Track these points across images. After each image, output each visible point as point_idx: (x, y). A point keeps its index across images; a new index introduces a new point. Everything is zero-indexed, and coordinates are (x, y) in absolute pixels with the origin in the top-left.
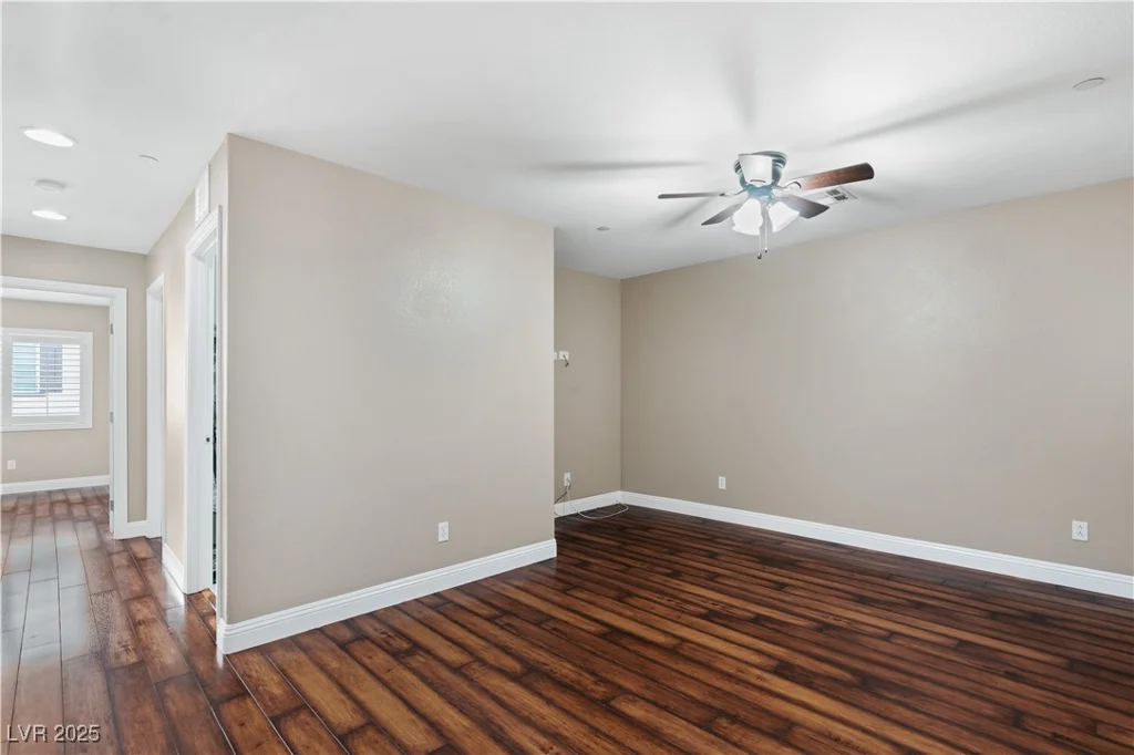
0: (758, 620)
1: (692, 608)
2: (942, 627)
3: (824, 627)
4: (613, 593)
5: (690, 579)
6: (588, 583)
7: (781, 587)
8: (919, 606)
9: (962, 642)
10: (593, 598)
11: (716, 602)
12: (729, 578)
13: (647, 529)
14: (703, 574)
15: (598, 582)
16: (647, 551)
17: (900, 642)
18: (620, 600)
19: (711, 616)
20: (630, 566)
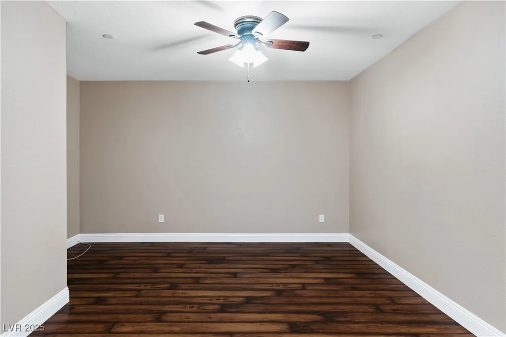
0: (249, 300)
1: (210, 307)
2: (313, 274)
3: (279, 293)
4: (149, 317)
5: (185, 286)
6: (121, 316)
7: (235, 275)
8: (293, 266)
9: (326, 279)
10: (138, 328)
11: (218, 298)
12: (205, 278)
13: (121, 258)
14: (189, 281)
15: (129, 312)
16: (138, 275)
17: (310, 288)
18: (159, 320)
19: (224, 308)
20: (139, 290)
